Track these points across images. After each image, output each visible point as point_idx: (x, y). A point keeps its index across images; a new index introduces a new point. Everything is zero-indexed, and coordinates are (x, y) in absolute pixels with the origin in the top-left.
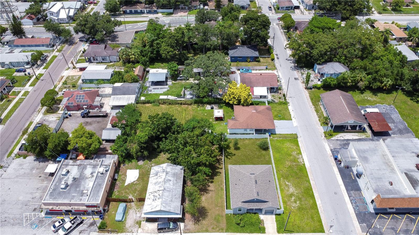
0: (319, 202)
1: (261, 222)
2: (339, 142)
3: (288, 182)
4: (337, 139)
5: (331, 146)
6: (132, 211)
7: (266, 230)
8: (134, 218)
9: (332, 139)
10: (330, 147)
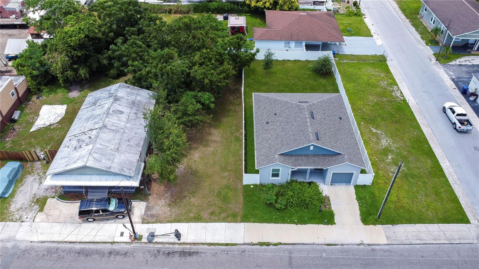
0: (445, 164)
1: (325, 201)
2: (464, 69)
3: (376, 128)
4: (459, 63)
5: (452, 73)
6: (33, 178)
7: (336, 217)
8: (34, 192)
9: (451, 63)
10: (449, 75)
